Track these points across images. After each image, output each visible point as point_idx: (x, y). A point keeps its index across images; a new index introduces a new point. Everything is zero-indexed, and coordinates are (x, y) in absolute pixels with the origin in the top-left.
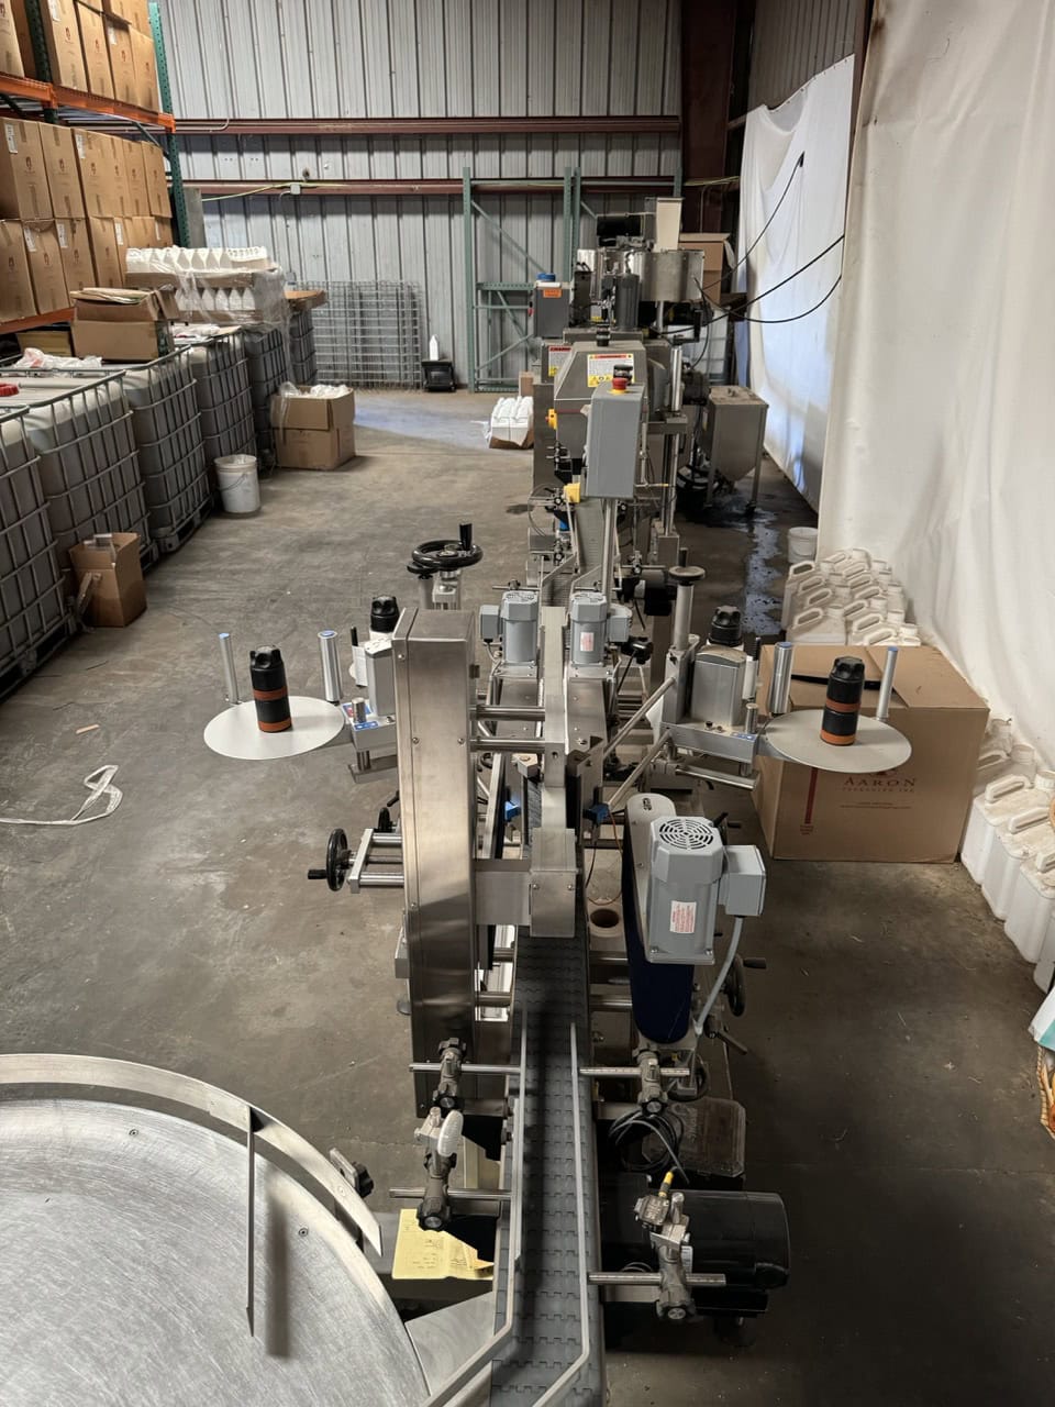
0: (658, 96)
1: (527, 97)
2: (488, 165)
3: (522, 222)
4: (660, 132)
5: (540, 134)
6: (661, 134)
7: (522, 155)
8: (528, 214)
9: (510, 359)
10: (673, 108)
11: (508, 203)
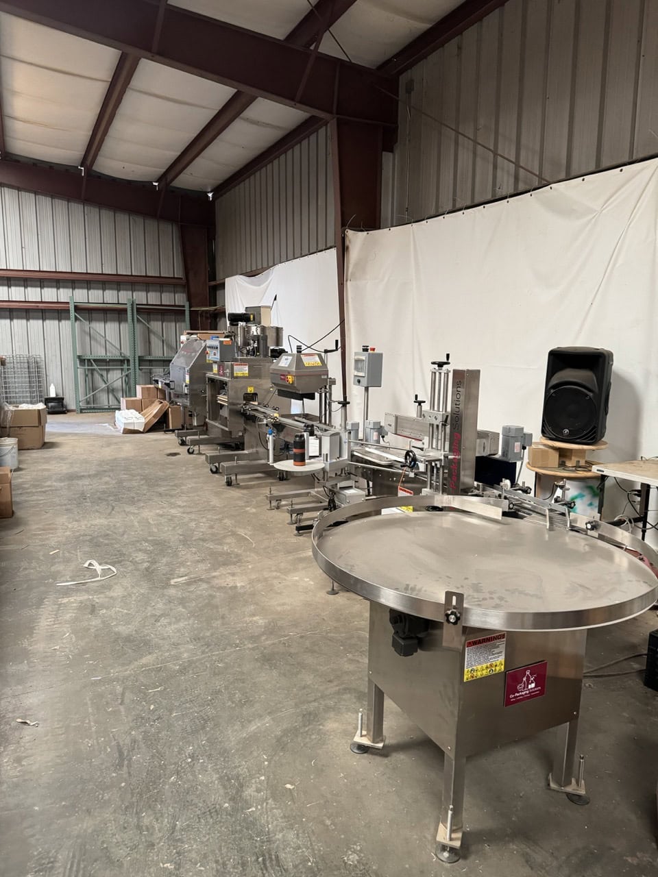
0: (172, 268)
1: (102, 264)
2: (81, 296)
3: (102, 325)
4: (174, 285)
5: (110, 282)
6: (175, 285)
7: (101, 292)
8: (105, 321)
9: (98, 395)
10: (179, 273)
11: (93, 315)
